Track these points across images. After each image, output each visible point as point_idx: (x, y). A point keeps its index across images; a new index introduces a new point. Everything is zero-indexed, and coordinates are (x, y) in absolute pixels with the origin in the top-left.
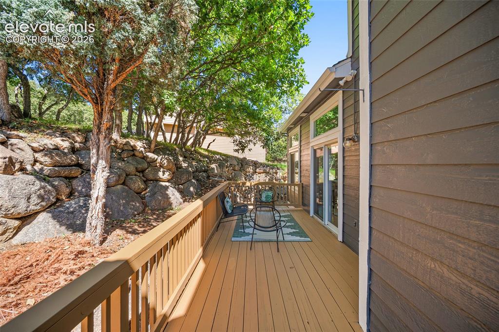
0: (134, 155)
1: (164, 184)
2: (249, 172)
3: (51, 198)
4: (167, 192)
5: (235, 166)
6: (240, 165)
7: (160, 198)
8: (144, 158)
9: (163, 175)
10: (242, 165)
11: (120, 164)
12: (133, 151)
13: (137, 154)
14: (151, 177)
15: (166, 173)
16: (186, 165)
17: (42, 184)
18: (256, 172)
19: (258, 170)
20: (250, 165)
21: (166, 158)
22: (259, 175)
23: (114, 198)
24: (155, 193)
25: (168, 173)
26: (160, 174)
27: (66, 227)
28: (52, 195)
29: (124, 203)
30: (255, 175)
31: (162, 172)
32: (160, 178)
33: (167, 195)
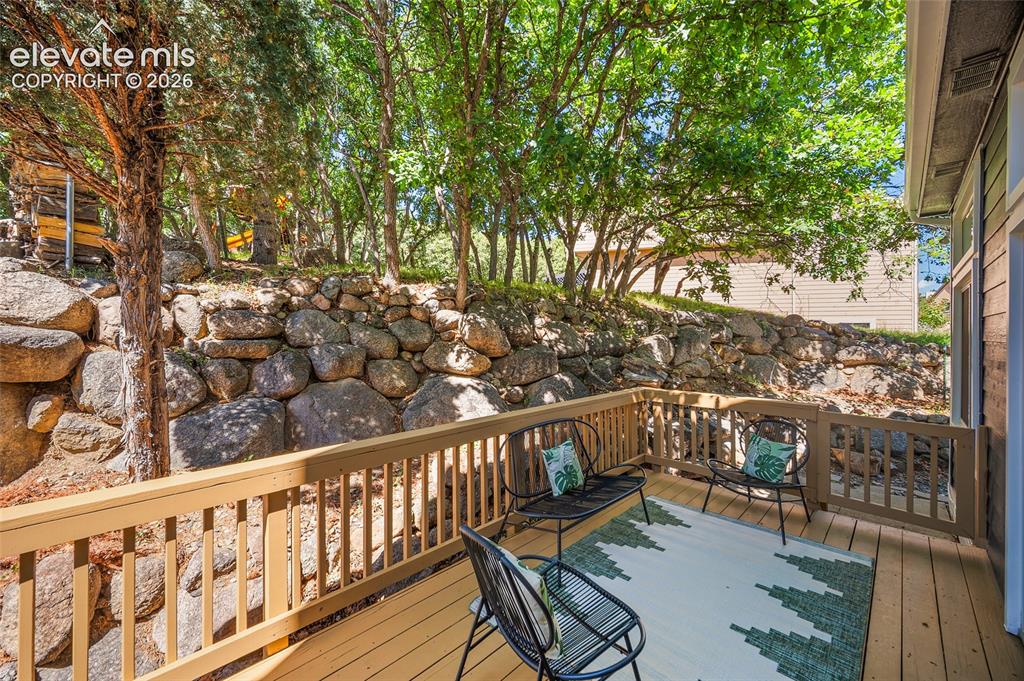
0: (409, 316)
1: (454, 380)
2: (809, 359)
3: (189, 395)
4: (456, 402)
5: (751, 339)
6: (775, 339)
7: (432, 414)
8: (429, 320)
9: (457, 361)
10: (782, 338)
11: (361, 335)
12: (409, 307)
13: (413, 311)
14: (431, 363)
15: (463, 355)
16: (553, 336)
17: (177, 369)
18: (836, 361)
19: (843, 355)
20: (812, 339)
21: (469, 321)
22: (849, 370)
23: (316, 405)
24: (426, 403)
25: (467, 356)
26: (451, 358)
27: (185, 454)
28: (190, 390)
29: (333, 418)
30: (831, 371)
31: (455, 353)
32: (448, 367)
33: (455, 408)
